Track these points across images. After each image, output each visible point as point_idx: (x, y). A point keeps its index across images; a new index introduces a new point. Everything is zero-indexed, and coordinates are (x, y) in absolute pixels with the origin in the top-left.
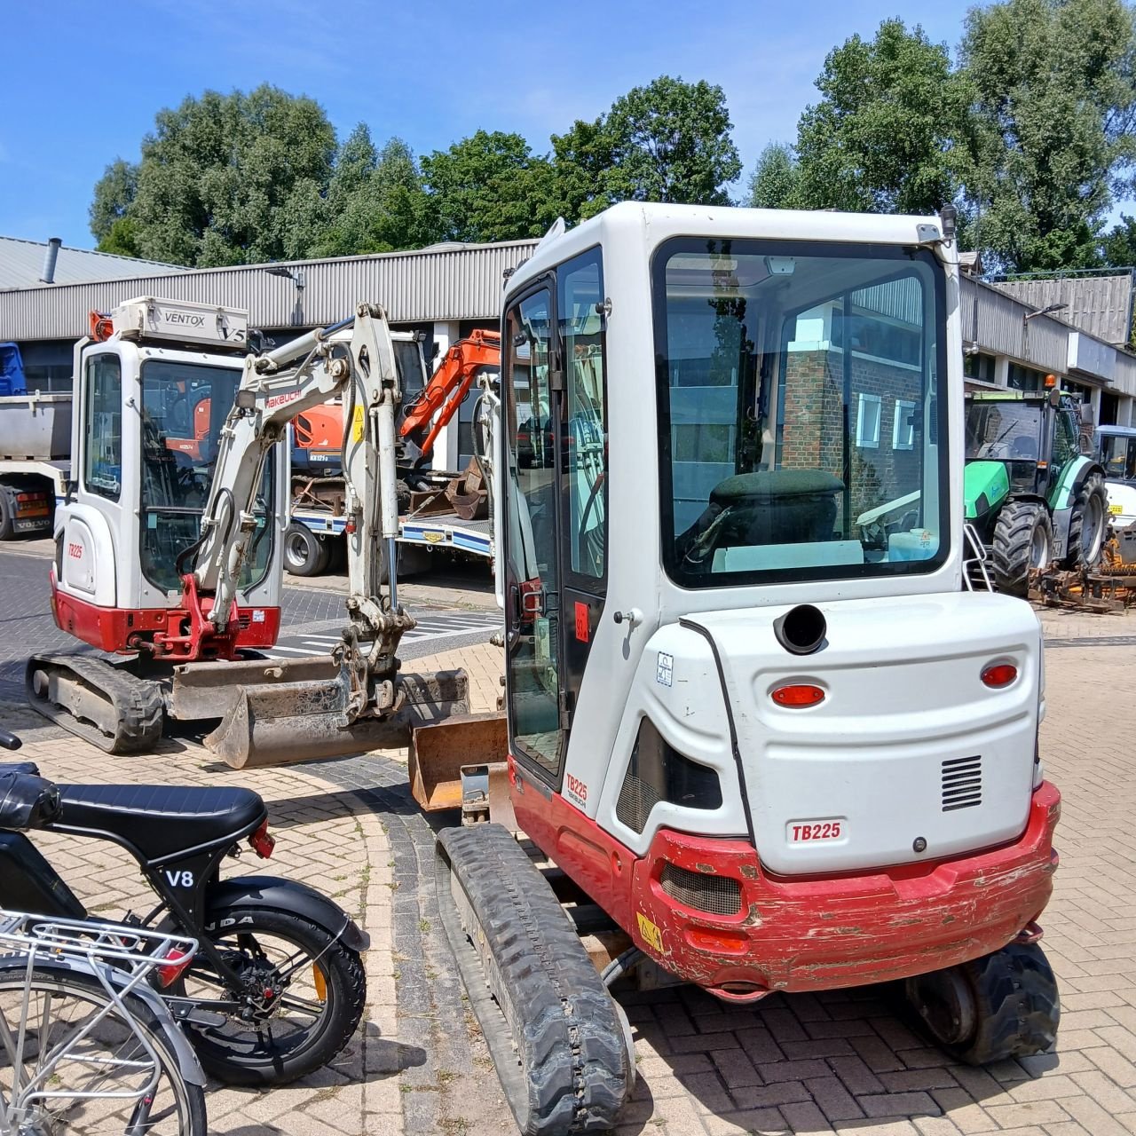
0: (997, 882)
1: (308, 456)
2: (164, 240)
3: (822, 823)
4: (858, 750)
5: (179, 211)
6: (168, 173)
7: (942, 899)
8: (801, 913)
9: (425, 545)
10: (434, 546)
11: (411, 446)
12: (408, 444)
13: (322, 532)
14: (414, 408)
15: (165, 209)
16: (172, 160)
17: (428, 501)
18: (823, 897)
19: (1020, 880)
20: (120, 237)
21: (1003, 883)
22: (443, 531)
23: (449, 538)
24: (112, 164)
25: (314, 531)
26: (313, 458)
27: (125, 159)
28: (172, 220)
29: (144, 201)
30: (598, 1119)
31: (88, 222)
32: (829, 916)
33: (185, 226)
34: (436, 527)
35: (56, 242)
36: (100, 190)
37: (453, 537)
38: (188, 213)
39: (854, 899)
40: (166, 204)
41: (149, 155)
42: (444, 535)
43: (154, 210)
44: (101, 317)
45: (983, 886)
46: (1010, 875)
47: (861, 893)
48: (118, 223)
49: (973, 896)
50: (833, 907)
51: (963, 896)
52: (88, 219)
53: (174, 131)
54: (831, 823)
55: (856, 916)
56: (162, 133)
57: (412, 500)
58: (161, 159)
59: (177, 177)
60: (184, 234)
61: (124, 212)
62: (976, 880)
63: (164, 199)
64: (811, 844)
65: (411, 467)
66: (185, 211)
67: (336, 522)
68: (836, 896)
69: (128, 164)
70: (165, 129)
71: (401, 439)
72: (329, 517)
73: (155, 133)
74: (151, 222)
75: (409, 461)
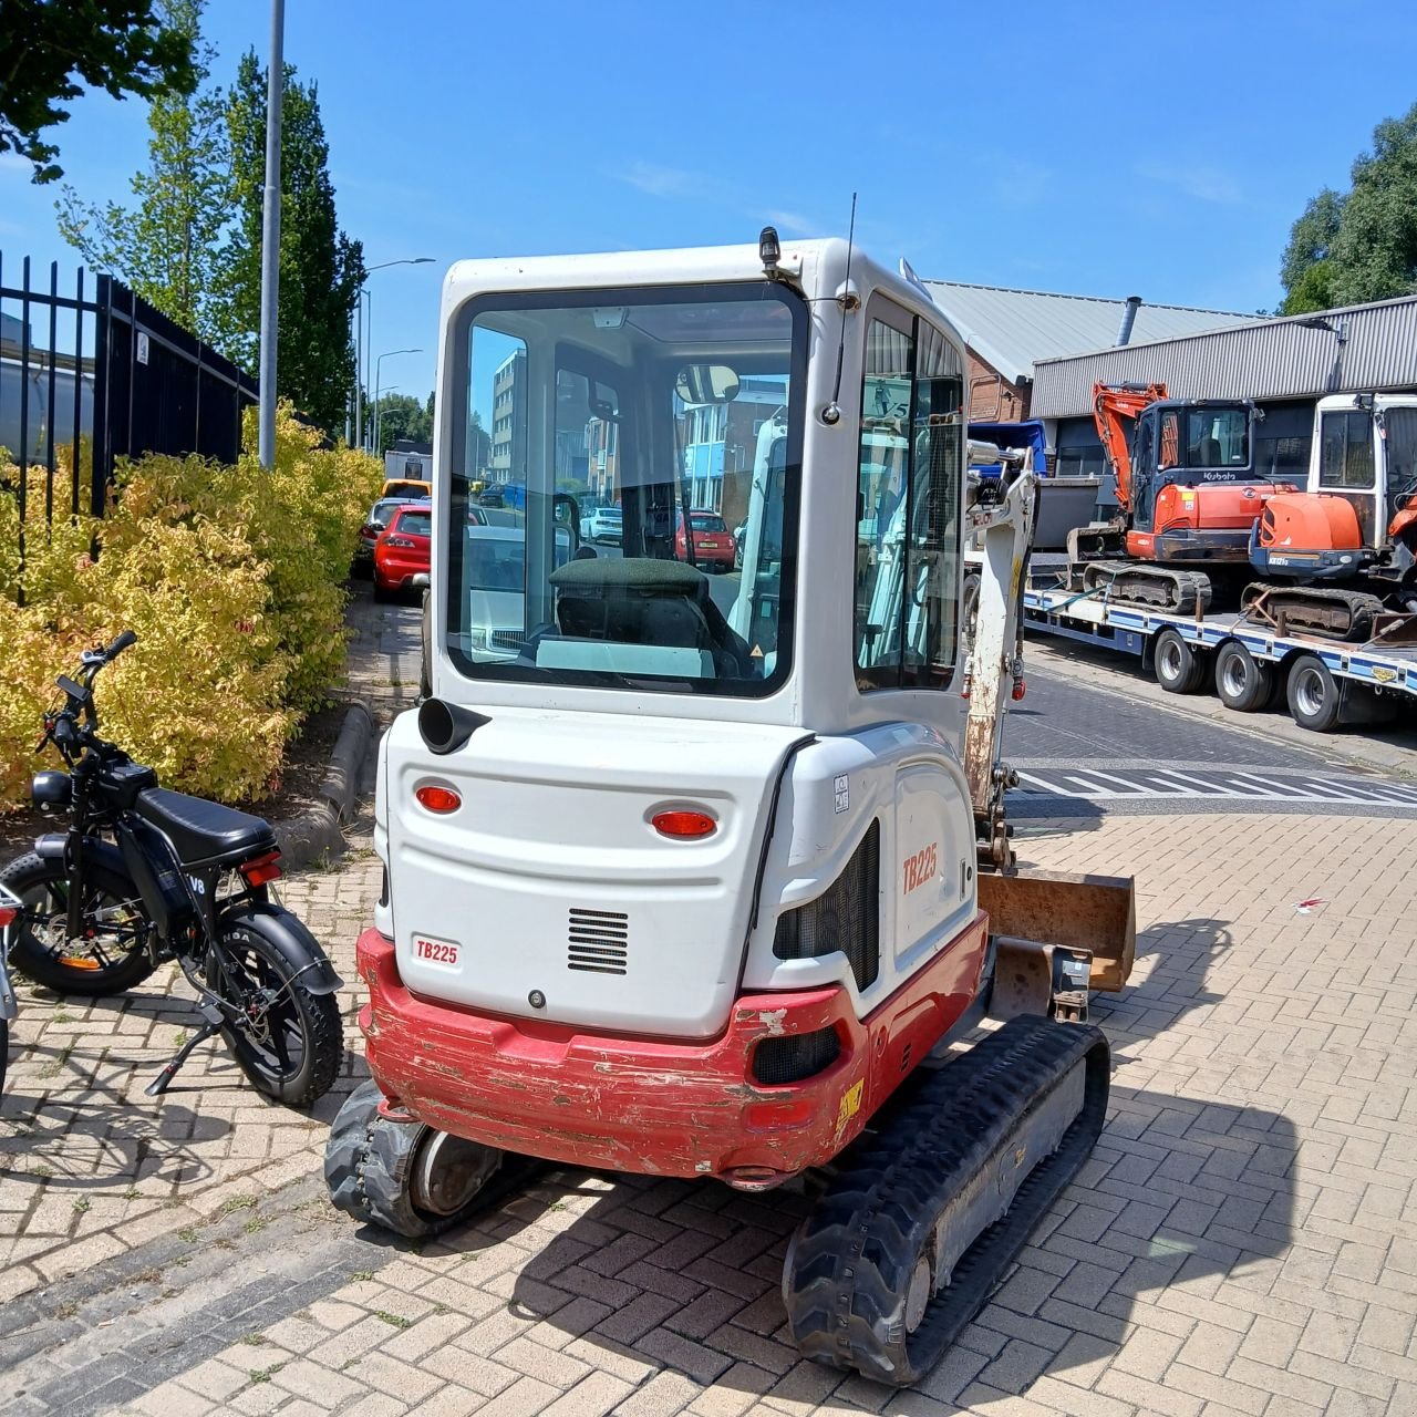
0: (633, 1077)
1: (1267, 558)
2: (1365, 286)
3: (442, 944)
4: (475, 871)
5: (1388, 249)
6: (1380, 201)
7: (549, 1070)
8: (407, 1034)
9: (1373, 685)
10: (1385, 688)
11: (1402, 551)
12: (1398, 548)
13: (1262, 656)
14: (1411, 498)
15: (1371, 248)
16: (1388, 185)
17: (1393, 626)
18: (426, 1024)
19: (671, 1087)
20: (1313, 287)
21: (643, 1082)
22: (1395, 668)
23: (1402, 677)
24: (1317, 196)
25: (1252, 654)
26: (1273, 561)
27: (1333, 189)
28: (1377, 260)
29: (1346, 239)
30: (380, 1215)
31: (1279, 271)
32: (429, 1046)
33: (1393, 268)
34: (1388, 661)
35: (1135, 302)
36: (1296, 231)
37: (1407, 677)
38: (1401, 249)
39: (451, 1036)
40: (1372, 241)
41: (1361, 180)
42: (1396, 673)
43: (1356, 250)
44: (1104, 388)
45: (608, 1074)
46: (656, 1075)
47: (457, 1031)
48: (1314, 269)
49: (596, 1083)
50: (433, 1037)
51: (579, 1077)
52: (1279, 267)
53: (1395, 146)
54: (450, 946)
55: (454, 1056)
56: (1380, 151)
57: (1375, 624)
58: (1376, 184)
59: (1391, 205)
60: (1390, 278)
61: (1325, 256)
62: (598, 1064)
63: (1371, 235)
64: (430, 964)
65: (1399, 579)
66: (1398, 246)
67: (1277, 645)
68: (436, 1026)
69: (1336, 194)
70: (1384, 146)
71: (1391, 541)
72: (1270, 638)
73: (1371, 151)
74: (1352, 265)
75: (1396, 571)
